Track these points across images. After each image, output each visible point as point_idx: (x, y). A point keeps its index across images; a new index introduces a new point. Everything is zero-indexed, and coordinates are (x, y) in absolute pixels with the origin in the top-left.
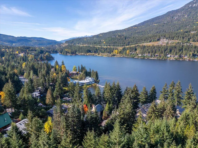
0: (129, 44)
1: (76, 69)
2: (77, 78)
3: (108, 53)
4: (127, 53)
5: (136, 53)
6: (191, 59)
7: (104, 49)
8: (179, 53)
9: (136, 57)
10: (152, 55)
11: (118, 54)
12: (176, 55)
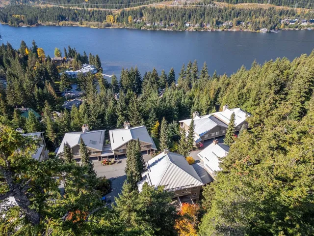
0: (129, 5)
1: (61, 54)
2: (67, 67)
3: (98, 21)
4: (129, 20)
5: (143, 21)
6: (214, 30)
7: (89, 13)
8: (201, 20)
9: (144, 28)
10: (165, 25)
11: (116, 23)
12: (196, 23)
